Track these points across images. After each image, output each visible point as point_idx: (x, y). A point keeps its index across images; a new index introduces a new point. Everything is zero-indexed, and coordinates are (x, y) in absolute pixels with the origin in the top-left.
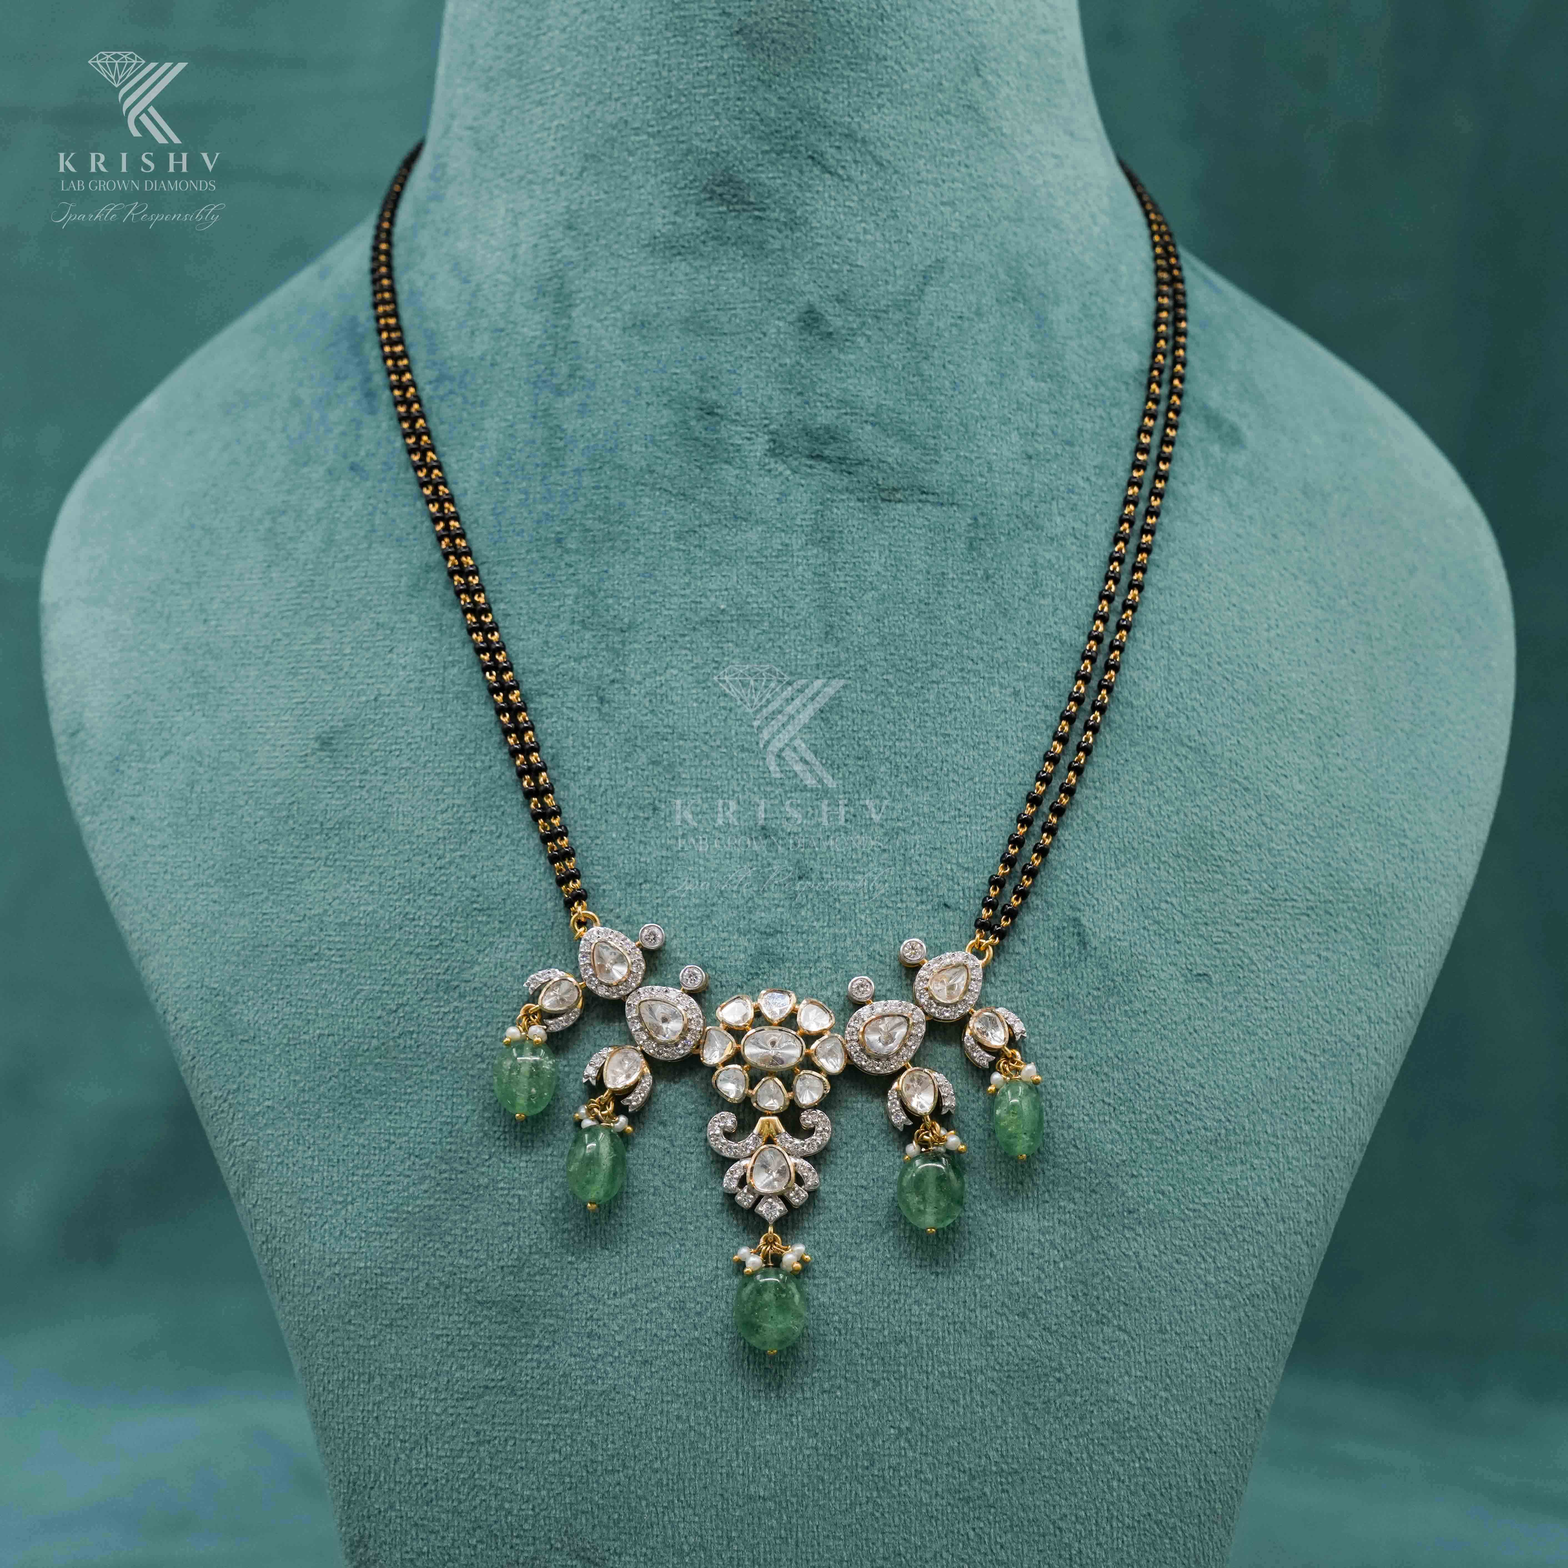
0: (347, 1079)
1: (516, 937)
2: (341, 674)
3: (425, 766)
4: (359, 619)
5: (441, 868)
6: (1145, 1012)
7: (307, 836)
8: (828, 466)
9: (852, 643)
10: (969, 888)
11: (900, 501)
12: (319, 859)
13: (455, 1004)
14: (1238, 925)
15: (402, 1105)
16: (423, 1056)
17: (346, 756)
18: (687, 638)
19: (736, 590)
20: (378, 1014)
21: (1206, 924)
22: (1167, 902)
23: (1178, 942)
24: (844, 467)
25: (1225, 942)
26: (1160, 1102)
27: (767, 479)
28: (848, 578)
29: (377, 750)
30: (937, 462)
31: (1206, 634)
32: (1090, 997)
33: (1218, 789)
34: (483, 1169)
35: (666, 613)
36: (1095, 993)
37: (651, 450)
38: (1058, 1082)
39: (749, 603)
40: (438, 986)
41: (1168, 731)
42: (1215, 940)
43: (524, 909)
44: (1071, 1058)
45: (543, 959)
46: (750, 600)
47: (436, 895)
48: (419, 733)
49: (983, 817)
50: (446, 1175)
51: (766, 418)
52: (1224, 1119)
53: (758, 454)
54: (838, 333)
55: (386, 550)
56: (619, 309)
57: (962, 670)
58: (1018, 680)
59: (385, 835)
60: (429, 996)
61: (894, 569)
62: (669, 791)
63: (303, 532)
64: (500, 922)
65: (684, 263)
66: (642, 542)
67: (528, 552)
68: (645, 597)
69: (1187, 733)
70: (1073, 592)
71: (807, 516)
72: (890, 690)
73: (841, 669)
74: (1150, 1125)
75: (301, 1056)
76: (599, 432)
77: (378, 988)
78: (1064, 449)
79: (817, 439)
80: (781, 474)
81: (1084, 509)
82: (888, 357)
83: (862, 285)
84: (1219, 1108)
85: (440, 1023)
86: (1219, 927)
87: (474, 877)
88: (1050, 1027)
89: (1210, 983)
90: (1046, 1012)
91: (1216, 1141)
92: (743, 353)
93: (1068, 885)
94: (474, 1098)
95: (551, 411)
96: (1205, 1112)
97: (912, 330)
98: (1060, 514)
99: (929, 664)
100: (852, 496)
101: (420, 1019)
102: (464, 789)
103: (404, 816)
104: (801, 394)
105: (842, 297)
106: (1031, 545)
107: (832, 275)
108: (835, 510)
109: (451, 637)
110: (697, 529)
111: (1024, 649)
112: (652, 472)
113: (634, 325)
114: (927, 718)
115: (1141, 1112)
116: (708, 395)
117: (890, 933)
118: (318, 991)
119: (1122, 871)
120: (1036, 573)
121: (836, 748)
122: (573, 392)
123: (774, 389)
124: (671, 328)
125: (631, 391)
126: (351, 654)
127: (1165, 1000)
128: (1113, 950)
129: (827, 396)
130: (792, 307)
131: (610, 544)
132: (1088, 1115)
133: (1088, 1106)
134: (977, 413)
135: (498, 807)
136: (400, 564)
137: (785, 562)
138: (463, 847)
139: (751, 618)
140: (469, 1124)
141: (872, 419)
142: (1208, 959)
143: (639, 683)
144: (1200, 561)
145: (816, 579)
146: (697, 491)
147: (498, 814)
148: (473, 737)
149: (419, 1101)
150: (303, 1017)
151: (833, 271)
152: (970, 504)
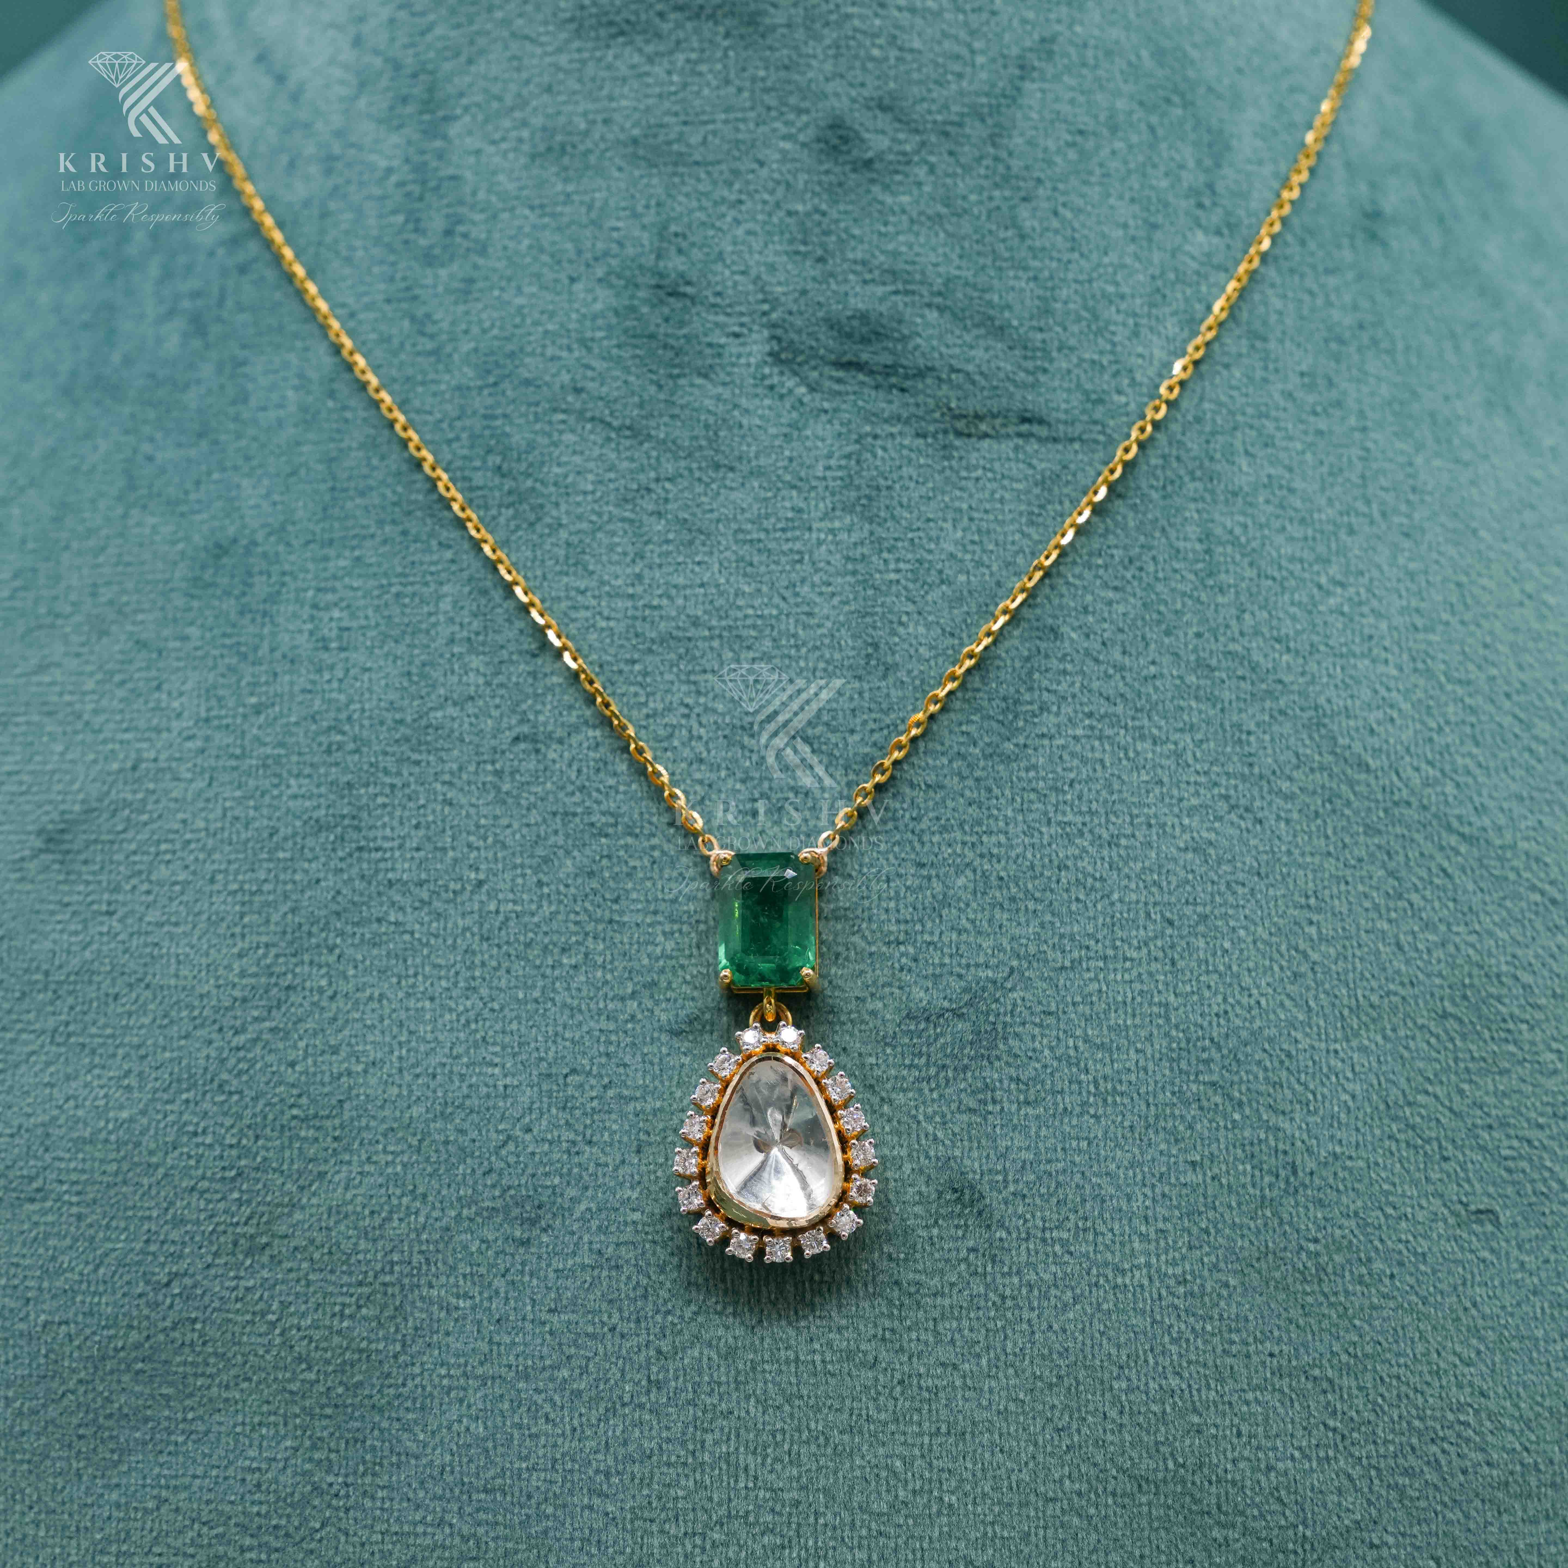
0: (90, 1396)
1: (361, 1164)
2: (79, 726)
3: (212, 881)
4: (105, 633)
5: (238, 1049)
6: (1392, 1276)
7: (24, 994)
8: (866, 379)
9: (909, 672)
10: (1105, 1078)
11: (986, 435)
12: (43, 1032)
13: (265, 1274)
14: (1541, 1127)
15: (180, 1439)
16: (212, 1360)
17: (86, 862)
18: (637, 667)
19: (718, 586)
20: (139, 1290)
21: (1490, 1127)
22: (1427, 1093)
23: (1446, 1159)
24: (893, 380)
25: (1521, 1157)
26: (1417, 1423)
27: (767, 402)
28: (902, 565)
29: (135, 853)
30: (1045, 371)
31: (1486, 646)
32: (1304, 1255)
33: (1508, 903)
34: (313, 1545)
35: (603, 624)
36: (1312, 1247)
37: (576, 354)
38: (1250, 1396)
39: (739, 608)
40: (235, 1244)
41: (1425, 808)
42: (1505, 1152)
43: (374, 1117)
44: (1271, 1355)
45: (405, 1200)
46: (740, 602)
47: (231, 1093)
48: (201, 824)
49: (1125, 959)
50: (253, 1555)
51: (764, 301)
52: (1518, 1447)
53: (753, 360)
54: (882, 160)
55: (151, 520)
56: (524, 124)
57: (1090, 715)
58: (1181, 730)
59: (148, 994)
60: (222, 1261)
61: (977, 548)
62: (611, 921)
63: (22, 490)
64: (335, 1139)
65: (628, 49)
66: (563, 507)
67: (381, 523)
68: (568, 598)
69: (1457, 811)
70: (1270, 582)
71: (833, 462)
72: (971, 749)
73: (893, 716)
74: (1401, 1461)
75: (16, 1357)
76: (493, 326)
77: (138, 1246)
78: (1253, 347)
79: (849, 336)
80: (790, 391)
81: (1284, 444)
82: (964, 198)
83: (920, 82)
84: (1512, 1431)
85: (239, 1305)
86: (1512, 1132)
87: (292, 1064)
88: (1239, 1304)
89: (1496, 1223)
90: (1232, 1282)
91: (1507, 1484)
92: (726, 193)
93: (1266, 1069)
94: (296, 1427)
95: (417, 291)
96: (1489, 1438)
97: (1004, 155)
98: (1247, 453)
99: (1035, 707)
100: (907, 429)
101: (207, 1299)
102: (275, 917)
103: (179, 962)
104: (821, 260)
105: (886, 101)
106: (1200, 505)
107: (870, 65)
108: (880, 453)
109: (254, 664)
110: (653, 486)
111: (1192, 679)
112: (578, 391)
113: (549, 149)
114: (1033, 796)
115: (1386, 1442)
116: (670, 265)
117: (975, 1154)
118: (41, 1251)
119: (1355, 1043)
120: (1208, 551)
121: (883, 847)
122: (452, 259)
123: (777, 253)
124: (608, 154)
125: (545, 258)
126: (93, 692)
127: (1424, 1255)
128: (1340, 1175)
129: (864, 263)
130: (804, 118)
131: (511, 512)
132: (1300, 1449)
133: (1300, 1433)
134: (1111, 289)
135: (331, 950)
136: (174, 543)
137: (797, 539)
138: (274, 1012)
139: (745, 633)
140: (289, 1471)
141: (938, 300)
142: (1494, 1184)
143: (561, 741)
144: (1474, 524)
145: (850, 567)
146: (652, 423)
147: (332, 959)
148: (290, 831)
149: (207, 1433)
150: (19, 1293)
151: (872, 59)
152: (1101, 438)
